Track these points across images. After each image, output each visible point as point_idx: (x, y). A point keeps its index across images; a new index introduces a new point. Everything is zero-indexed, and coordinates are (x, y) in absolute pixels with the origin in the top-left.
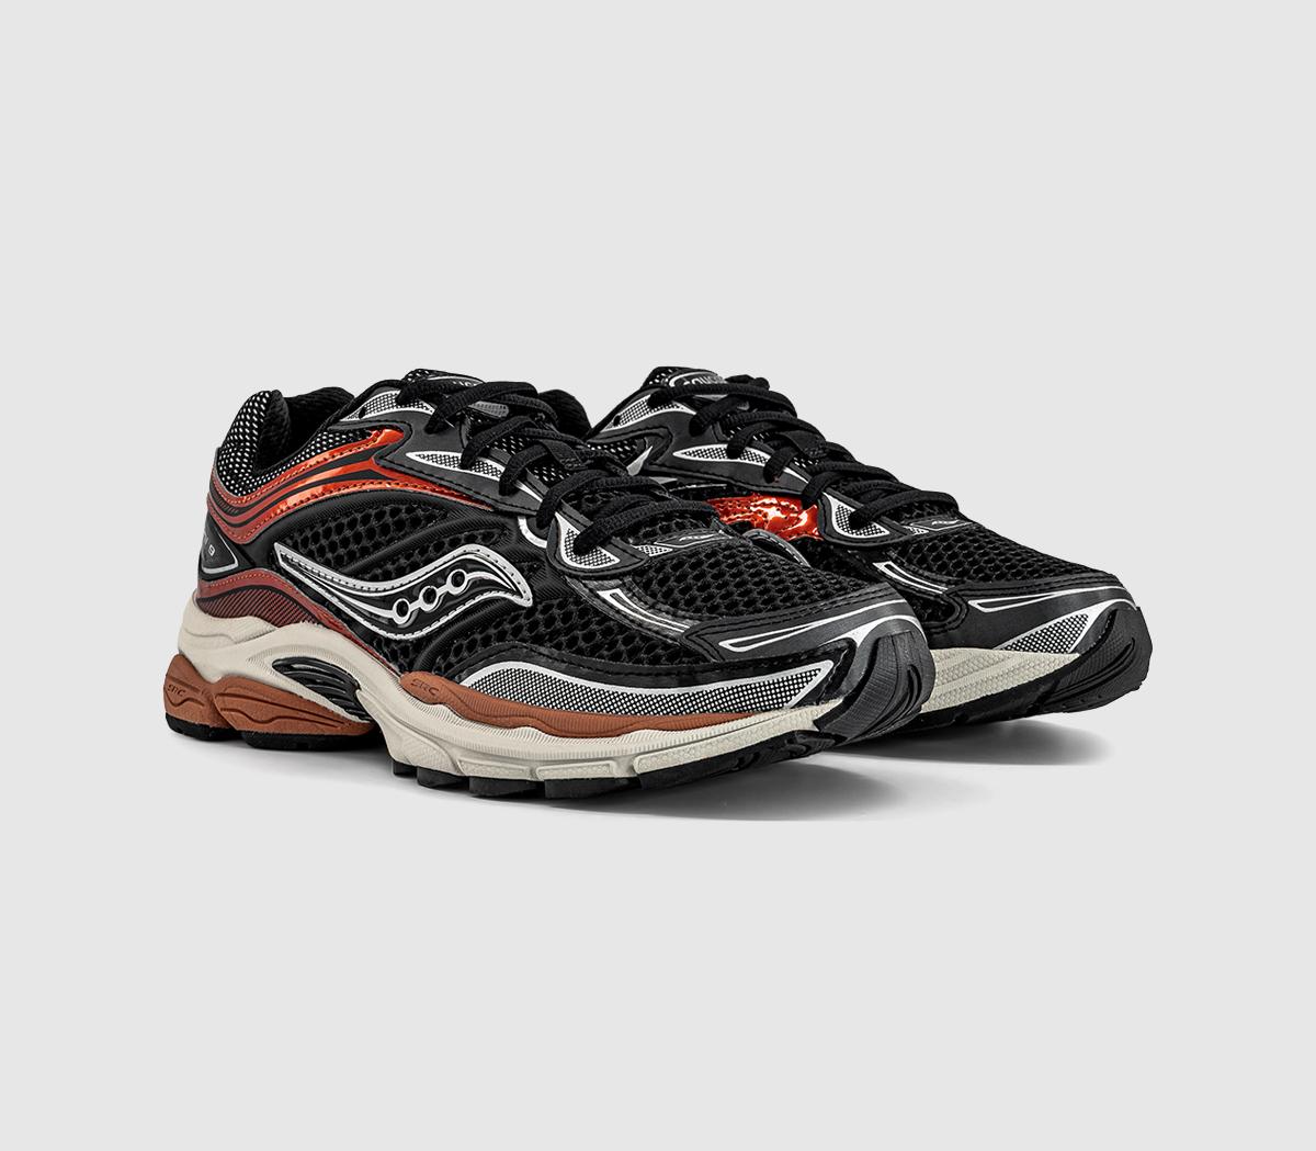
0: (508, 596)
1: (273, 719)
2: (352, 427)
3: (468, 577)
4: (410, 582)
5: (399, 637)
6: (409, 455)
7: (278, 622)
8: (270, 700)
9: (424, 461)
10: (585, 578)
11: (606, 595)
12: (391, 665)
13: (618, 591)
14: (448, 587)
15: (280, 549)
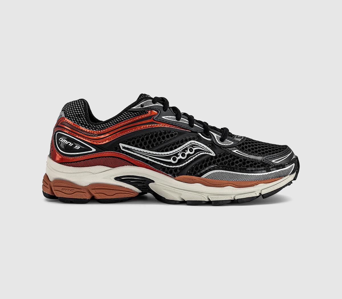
0: (208, 153)
1: (115, 194)
2: (140, 110)
3: (194, 149)
4: (176, 152)
5: (174, 167)
6: (163, 117)
7: (113, 166)
8: (114, 189)
9: (167, 119)
10: (227, 148)
11: (235, 151)
12: (168, 175)
13: (237, 150)
14: (188, 152)
15: (121, 145)
